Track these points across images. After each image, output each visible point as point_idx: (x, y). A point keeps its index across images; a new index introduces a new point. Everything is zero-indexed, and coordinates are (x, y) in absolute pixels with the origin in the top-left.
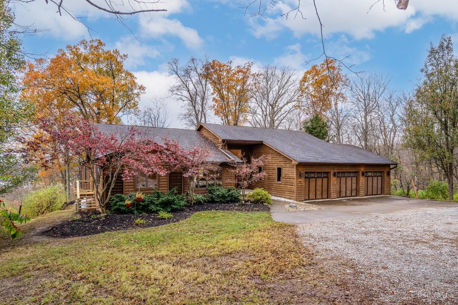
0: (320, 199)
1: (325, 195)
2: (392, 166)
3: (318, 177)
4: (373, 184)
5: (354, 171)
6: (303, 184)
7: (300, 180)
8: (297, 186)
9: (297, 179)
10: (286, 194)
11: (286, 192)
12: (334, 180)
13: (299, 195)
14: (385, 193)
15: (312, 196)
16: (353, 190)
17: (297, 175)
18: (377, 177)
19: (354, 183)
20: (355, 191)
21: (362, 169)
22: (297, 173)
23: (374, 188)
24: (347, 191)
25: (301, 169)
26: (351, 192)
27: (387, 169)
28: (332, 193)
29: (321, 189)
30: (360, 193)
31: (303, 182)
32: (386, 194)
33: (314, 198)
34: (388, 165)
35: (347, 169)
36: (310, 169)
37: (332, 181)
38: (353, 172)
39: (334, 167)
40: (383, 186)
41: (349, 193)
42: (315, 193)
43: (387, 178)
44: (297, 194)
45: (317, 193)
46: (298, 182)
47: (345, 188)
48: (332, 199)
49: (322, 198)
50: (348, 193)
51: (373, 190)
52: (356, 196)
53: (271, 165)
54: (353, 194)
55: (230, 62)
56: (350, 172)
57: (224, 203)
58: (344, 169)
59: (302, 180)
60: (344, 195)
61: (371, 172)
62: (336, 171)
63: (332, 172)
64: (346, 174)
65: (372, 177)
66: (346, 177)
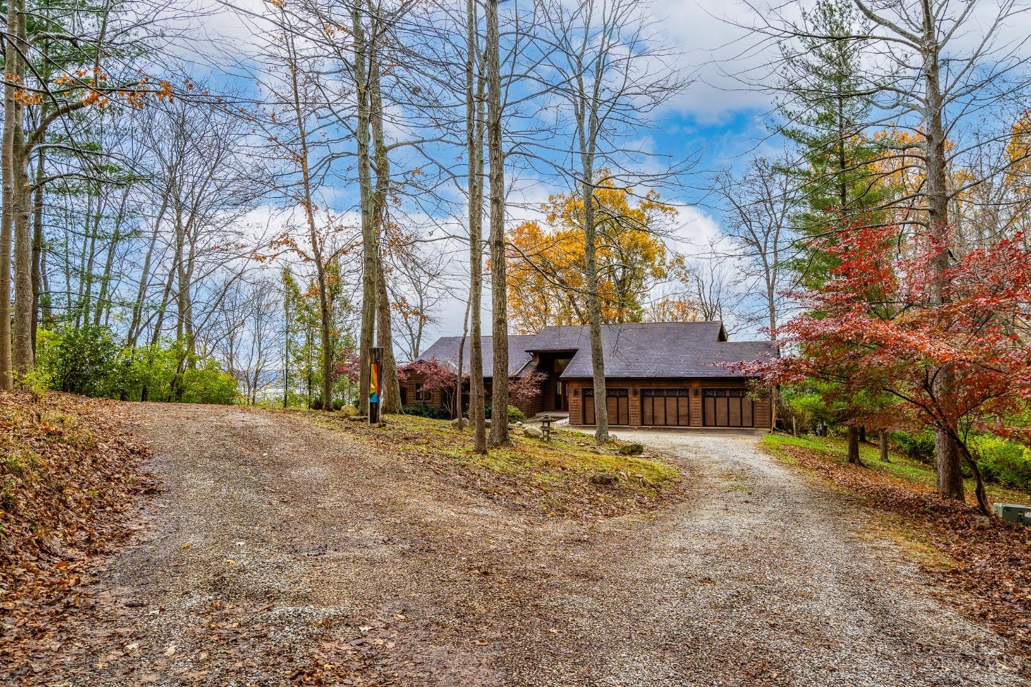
1: (624, 420)
4: (731, 410)
5: (679, 388)
6: (579, 404)
7: (574, 398)
8: (571, 406)
9: (570, 397)
12: (634, 401)
13: (574, 417)
14: (756, 426)
16: (682, 416)
17: (569, 392)
18: (741, 397)
19: (682, 406)
20: (685, 418)
21: (695, 386)
22: (569, 390)
23: (732, 416)
24: (668, 418)
25: (577, 385)
26: (676, 419)
28: (632, 418)
29: (615, 411)
30: (694, 424)
31: (579, 401)
32: (758, 427)
37: (630, 402)
38: (679, 390)
39: (635, 382)
40: (754, 413)
41: (674, 421)
44: (571, 416)
46: (571, 401)
48: (631, 425)
49: (618, 424)
50: (671, 419)
51: (731, 418)
52: (688, 425)
56: (675, 390)
58: (654, 385)
59: (579, 399)
60: (662, 422)
61: (725, 390)
62: (638, 388)
63: (631, 389)
64: (665, 393)
65: (728, 397)
66: (665, 397)
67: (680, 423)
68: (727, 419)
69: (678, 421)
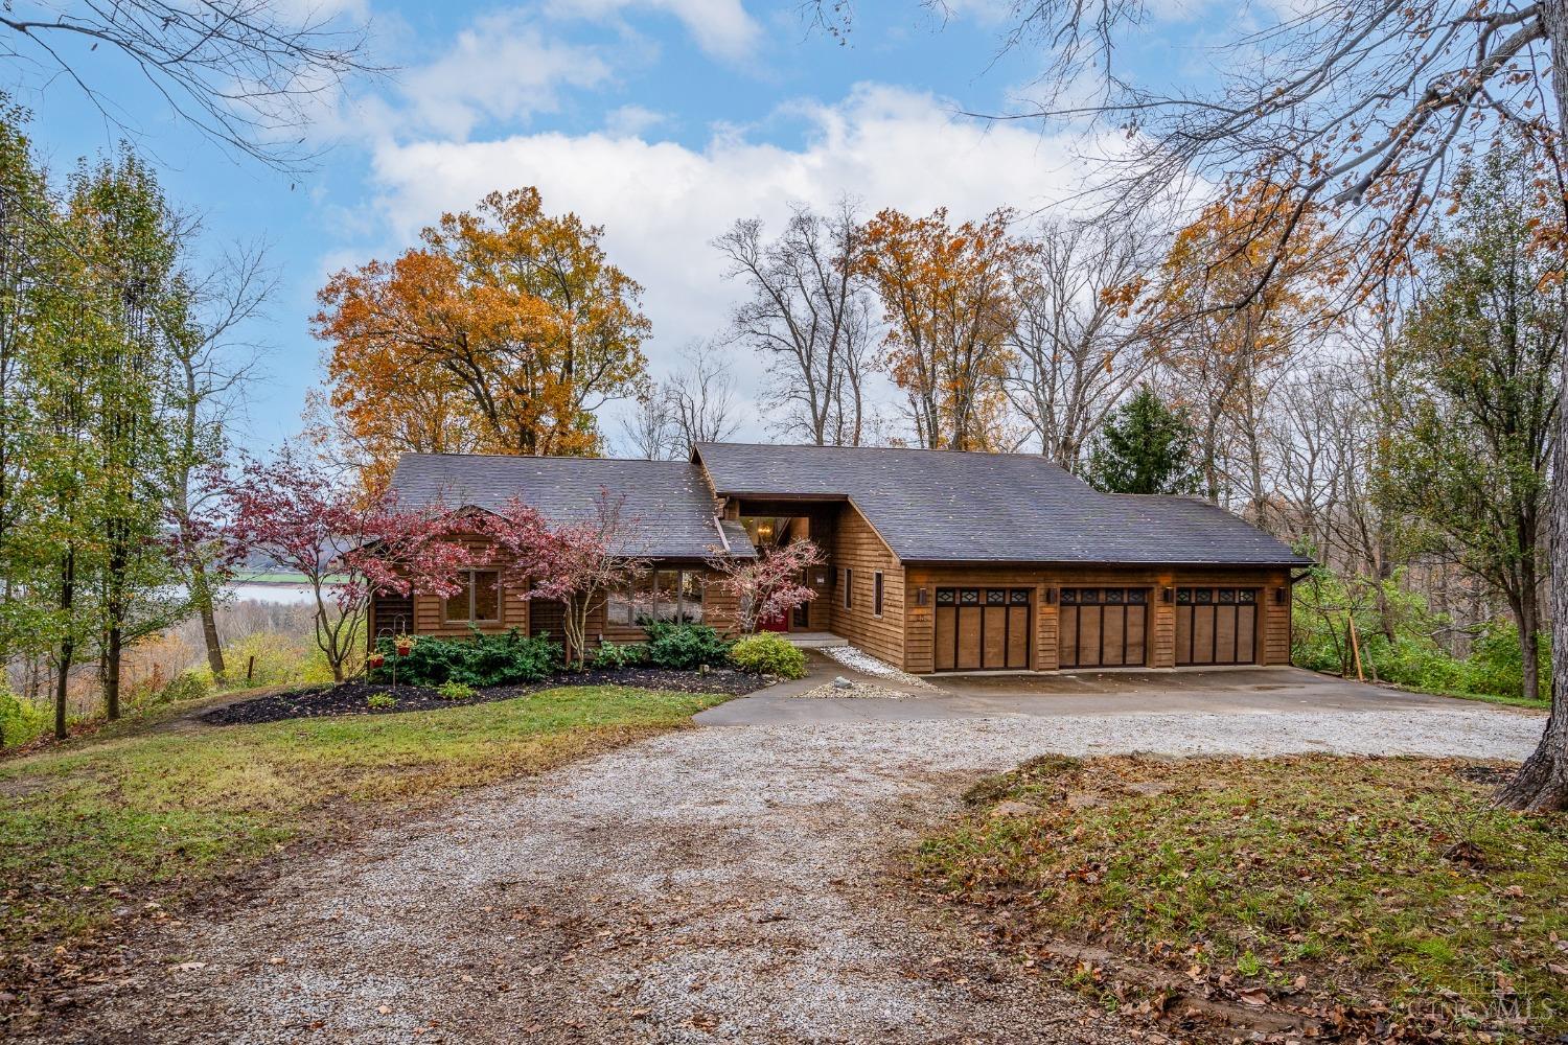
0: (997, 669)
1: (1017, 658)
2: (1296, 572)
3: (990, 604)
4: (1219, 630)
5: (1131, 586)
6: (930, 624)
7: (916, 612)
8: (907, 628)
9: (908, 608)
10: (890, 652)
11: (890, 646)
12: (1046, 615)
13: (916, 656)
14: (1265, 661)
15: (968, 657)
16: (1132, 645)
17: (907, 596)
18: (1237, 605)
19: (1133, 625)
20: (1139, 650)
21: (1166, 581)
22: (907, 590)
23: (1220, 641)
24: (1106, 649)
25: (924, 579)
26: (1121, 653)
27: (1278, 582)
28: (1041, 654)
29: (1001, 637)
30: (1157, 657)
31: (929, 618)
32: (1268, 664)
33: (978, 665)
34: (1283, 570)
35: (1101, 579)
36: (954, 579)
37: (1039, 617)
38: (1130, 590)
39: (1049, 573)
40: (1260, 635)
41: (1116, 656)
42: (978, 650)
43: (1277, 609)
44: (906, 653)
45: (986, 650)
46: (912, 618)
47: (1098, 640)
48: (1041, 670)
49: (1006, 667)
50: (1111, 654)
51: (1218, 647)
52: (1144, 665)
53: (866, 564)
54: (1130, 659)
55: (940, 212)
56: (1121, 590)
57: (675, 668)
58: (1088, 579)
59: (928, 612)
60: (1094, 658)
61: (1210, 590)
62: (1057, 586)
63: (1040, 589)
64: (1102, 597)
65: (1215, 605)
66: (1102, 606)
67: (1129, 660)
68: (1211, 648)
69: (1124, 656)
